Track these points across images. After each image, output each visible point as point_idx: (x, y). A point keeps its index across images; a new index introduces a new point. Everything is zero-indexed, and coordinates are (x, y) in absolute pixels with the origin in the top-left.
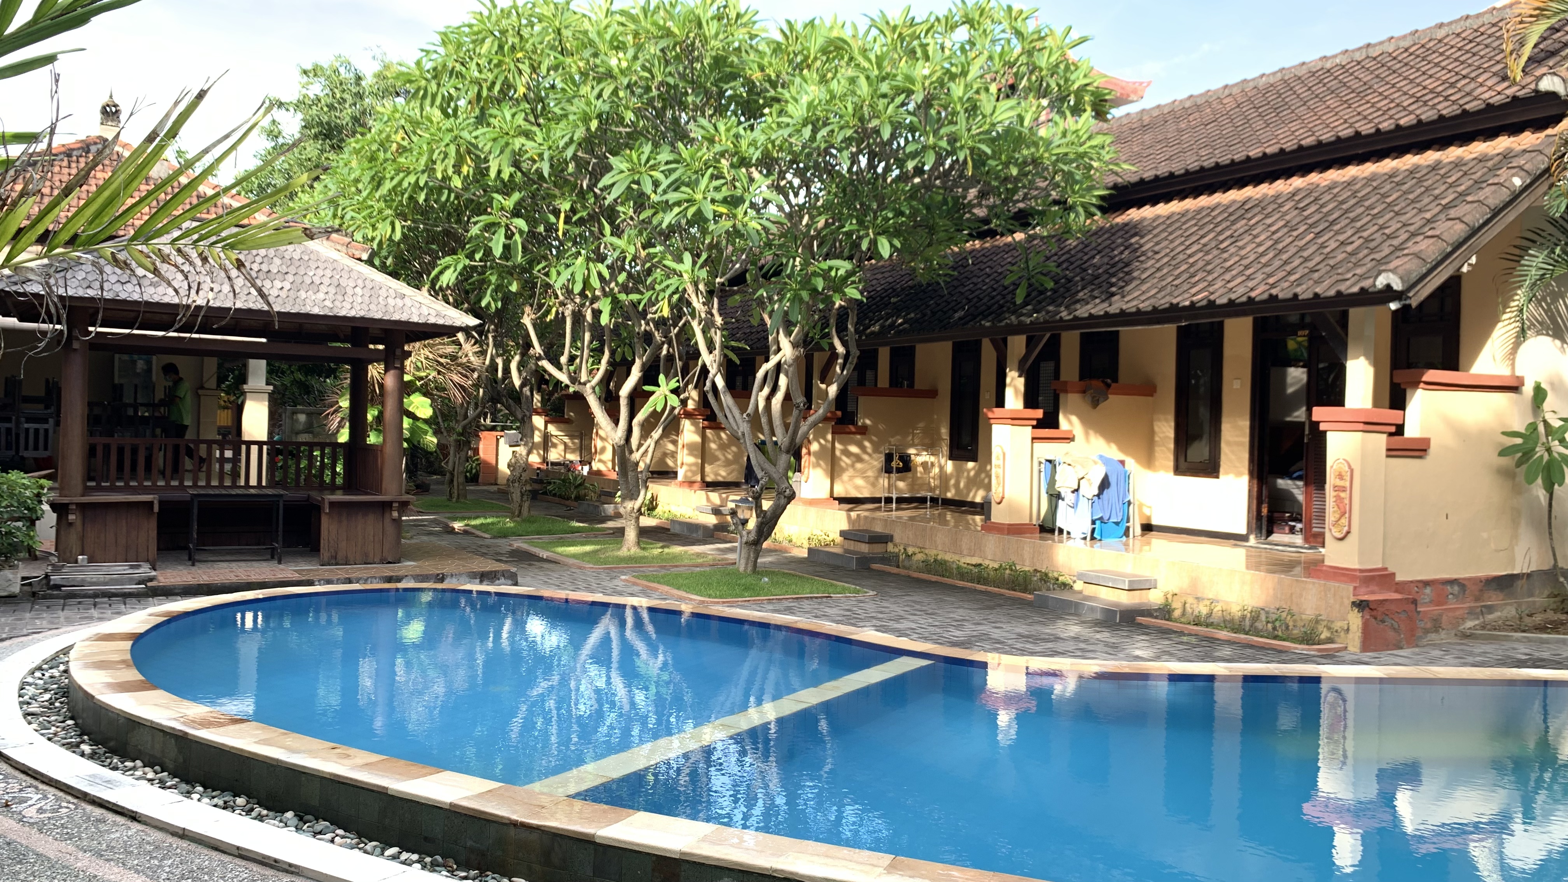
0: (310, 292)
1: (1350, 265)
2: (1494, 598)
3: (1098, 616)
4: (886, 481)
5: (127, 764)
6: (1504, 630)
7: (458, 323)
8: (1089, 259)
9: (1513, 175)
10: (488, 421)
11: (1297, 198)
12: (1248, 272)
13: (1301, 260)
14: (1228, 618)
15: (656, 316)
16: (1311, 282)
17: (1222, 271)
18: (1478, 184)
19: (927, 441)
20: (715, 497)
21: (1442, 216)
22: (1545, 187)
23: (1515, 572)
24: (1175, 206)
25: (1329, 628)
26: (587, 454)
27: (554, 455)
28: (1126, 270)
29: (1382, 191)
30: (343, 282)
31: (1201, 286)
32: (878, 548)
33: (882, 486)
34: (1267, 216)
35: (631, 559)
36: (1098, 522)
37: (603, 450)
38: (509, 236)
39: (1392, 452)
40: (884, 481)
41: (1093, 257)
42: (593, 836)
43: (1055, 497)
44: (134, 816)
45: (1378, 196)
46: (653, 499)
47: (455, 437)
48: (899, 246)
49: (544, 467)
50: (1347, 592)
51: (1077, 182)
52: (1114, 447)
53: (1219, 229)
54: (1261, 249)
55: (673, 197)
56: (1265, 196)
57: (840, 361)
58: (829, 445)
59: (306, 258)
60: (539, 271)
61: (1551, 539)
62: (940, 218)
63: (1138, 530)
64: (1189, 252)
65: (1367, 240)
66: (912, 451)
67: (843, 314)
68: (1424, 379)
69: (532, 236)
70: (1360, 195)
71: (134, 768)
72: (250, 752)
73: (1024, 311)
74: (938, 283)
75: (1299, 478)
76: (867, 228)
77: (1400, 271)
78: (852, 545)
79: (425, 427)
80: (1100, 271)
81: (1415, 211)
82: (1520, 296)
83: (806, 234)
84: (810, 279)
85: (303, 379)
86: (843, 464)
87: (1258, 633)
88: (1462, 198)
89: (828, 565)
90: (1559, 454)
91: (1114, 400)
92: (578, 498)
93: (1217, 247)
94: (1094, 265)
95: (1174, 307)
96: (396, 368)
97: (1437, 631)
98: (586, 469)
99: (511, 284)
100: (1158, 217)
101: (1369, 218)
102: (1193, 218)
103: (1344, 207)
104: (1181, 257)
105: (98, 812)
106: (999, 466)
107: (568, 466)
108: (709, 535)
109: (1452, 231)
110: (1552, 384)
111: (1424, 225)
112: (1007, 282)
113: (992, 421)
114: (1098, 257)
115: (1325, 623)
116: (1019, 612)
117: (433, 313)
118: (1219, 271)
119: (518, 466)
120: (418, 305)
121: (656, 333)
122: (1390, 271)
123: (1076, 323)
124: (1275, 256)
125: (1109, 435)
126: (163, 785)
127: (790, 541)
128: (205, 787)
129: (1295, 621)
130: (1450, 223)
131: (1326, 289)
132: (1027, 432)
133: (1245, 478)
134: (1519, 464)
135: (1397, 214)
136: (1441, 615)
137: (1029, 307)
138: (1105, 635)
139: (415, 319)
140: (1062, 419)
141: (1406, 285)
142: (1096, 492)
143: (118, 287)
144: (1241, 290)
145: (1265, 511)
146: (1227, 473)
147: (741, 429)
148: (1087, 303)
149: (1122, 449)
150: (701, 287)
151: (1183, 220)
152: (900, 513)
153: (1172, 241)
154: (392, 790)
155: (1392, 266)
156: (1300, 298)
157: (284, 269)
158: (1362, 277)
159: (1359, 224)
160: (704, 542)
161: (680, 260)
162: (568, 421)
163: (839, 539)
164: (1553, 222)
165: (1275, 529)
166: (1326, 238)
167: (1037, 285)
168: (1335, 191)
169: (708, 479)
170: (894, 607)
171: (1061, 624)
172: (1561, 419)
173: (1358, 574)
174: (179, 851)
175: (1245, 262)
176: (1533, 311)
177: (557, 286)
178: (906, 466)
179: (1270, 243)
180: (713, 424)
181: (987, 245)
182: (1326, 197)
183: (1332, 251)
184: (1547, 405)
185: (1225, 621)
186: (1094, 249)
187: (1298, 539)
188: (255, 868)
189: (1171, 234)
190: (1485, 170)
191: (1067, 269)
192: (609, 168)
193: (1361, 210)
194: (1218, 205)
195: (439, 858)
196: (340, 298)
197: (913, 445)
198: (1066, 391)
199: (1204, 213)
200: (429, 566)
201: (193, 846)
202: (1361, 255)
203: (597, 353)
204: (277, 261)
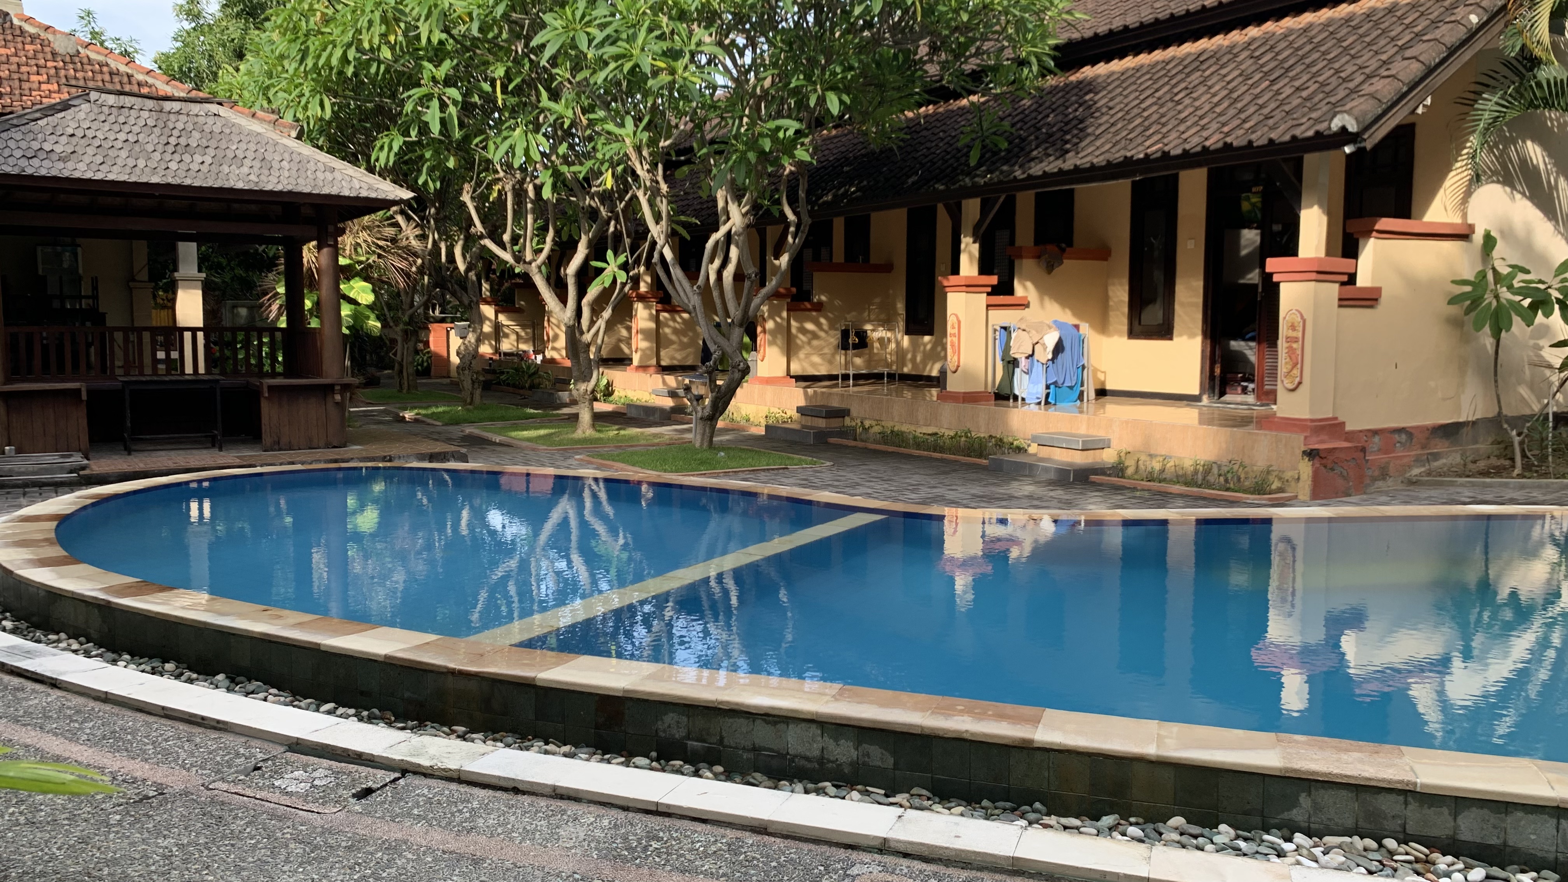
0: (233, 167)
1: (1306, 109)
2: (1440, 446)
3: (1052, 476)
4: (843, 358)
5: (50, 637)
6: (1449, 476)
7: (391, 197)
8: (1043, 119)
9: (1470, 13)
10: (437, 312)
11: (1252, 47)
12: (1202, 122)
13: (1257, 107)
14: (1180, 473)
15: (601, 189)
16: (1266, 129)
17: (1176, 122)
18: (1435, 23)
19: (883, 316)
20: (671, 380)
21: (1399, 57)
22: (1501, 25)
23: (1461, 420)
24: (1129, 62)
25: (1280, 479)
26: (539, 342)
27: (506, 346)
28: (1080, 126)
29: (1338, 36)
30: (269, 157)
31: (1156, 138)
32: (835, 423)
33: (839, 364)
34: (1222, 67)
35: (585, 441)
36: (1052, 387)
37: (556, 337)
38: (443, 106)
39: (1344, 302)
40: (840, 358)
41: (1048, 116)
42: (534, 679)
43: (1012, 364)
44: (54, 684)
45: (1335, 41)
46: (609, 385)
47: (401, 326)
48: (848, 101)
49: (496, 357)
50: (1298, 442)
51: (1029, 31)
52: (1068, 313)
53: (1174, 82)
54: (1216, 99)
55: (610, 50)
56: (1220, 47)
57: (792, 229)
58: (785, 324)
59: (228, 131)
60: (477, 145)
61: (1497, 387)
62: (890, 74)
63: (1092, 395)
64: (1143, 106)
65: (1323, 85)
66: (868, 327)
67: (793, 182)
68: (1377, 227)
69: (466, 108)
70: (1315, 40)
71: (59, 641)
72: (176, 617)
73: (978, 172)
74: (891, 149)
75: (1252, 339)
76: (815, 83)
77: (1356, 112)
78: (809, 421)
79: (368, 313)
80: (1054, 129)
81: (1372, 53)
82: (1474, 141)
83: (753, 95)
84: (757, 140)
85: (244, 275)
86: (799, 342)
87: (1210, 486)
88: (1418, 38)
89: (786, 441)
90: (1507, 300)
91: (1069, 265)
92: (532, 387)
93: (1171, 100)
94: (1049, 124)
95: (1128, 161)
96: (330, 246)
97: (1384, 479)
98: (540, 358)
99: (448, 160)
100: (1113, 73)
101: (1325, 62)
102: (1148, 72)
103: (1300, 53)
104: (1136, 111)
105: (16, 681)
106: (954, 335)
107: (521, 356)
108: (665, 417)
109: (1408, 70)
110: (1502, 232)
111: (1381, 67)
112: (960, 144)
113: (947, 289)
114: (1052, 116)
115: (1275, 474)
116: (974, 476)
117: (365, 186)
118: (1174, 122)
119: (470, 356)
120: (348, 179)
121: (602, 208)
122: (1345, 112)
123: (1031, 182)
124: (1229, 106)
125: (1064, 301)
126: (87, 654)
127: (748, 420)
128: (132, 655)
129: (1247, 473)
130: (1406, 62)
131: (1281, 134)
132: (982, 299)
133: (1199, 340)
134: (1468, 312)
135: (1353, 57)
136: (1388, 463)
137: (983, 168)
138: (1059, 493)
139: (346, 193)
140: (1017, 285)
141: (1361, 126)
142: (1050, 356)
143: (23, 163)
144: (1195, 140)
145: (1218, 371)
146: (1181, 335)
147: (692, 303)
148: (1041, 162)
149: (1075, 314)
150: (645, 153)
151: (1138, 75)
152: (856, 389)
153: (1126, 97)
154: (325, 645)
155: (1347, 107)
156: (1255, 144)
157: (204, 143)
158: (1317, 121)
159: (1314, 70)
160: (662, 424)
161: (622, 125)
162: (519, 311)
163: (796, 415)
164: (1507, 64)
165: (1228, 390)
166: (1281, 84)
167: (991, 146)
168: (1291, 38)
169: (663, 363)
170: (851, 475)
171: (1015, 484)
172: (1510, 266)
173: (1309, 423)
174: (101, 714)
175: (1199, 113)
176: (1486, 158)
177: (496, 160)
178: (863, 342)
179: (1224, 93)
180: (667, 307)
181: (941, 110)
182: (1283, 45)
183: (1288, 97)
184: (1496, 254)
185: (1177, 476)
186: (1049, 107)
187: (1250, 398)
188: (182, 726)
189: (1125, 89)
190: (1442, 9)
191: (1021, 129)
192: (543, 25)
193: (1316, 55)
194: (1173, 58)
195: (376, 711)
196: (266, 172)
197: (869, 321)
198: (1021, 257)
199: (1159, 67)
200: (376, 449)
201: (116, 710)
202: (1316, 99)
203: (542, 231)
204: (196, 135)
